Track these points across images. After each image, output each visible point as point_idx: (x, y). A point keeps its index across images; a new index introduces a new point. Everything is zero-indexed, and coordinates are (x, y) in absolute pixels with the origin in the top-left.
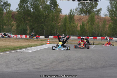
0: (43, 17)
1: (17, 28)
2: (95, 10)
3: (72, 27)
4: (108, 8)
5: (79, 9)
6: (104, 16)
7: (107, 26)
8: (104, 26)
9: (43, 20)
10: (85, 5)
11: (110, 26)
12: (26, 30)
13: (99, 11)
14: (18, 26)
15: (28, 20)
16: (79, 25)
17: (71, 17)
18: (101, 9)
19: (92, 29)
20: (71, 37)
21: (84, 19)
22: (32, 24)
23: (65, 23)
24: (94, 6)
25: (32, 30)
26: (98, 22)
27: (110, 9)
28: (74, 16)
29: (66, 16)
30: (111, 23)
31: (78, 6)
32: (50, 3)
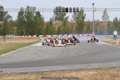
2: (65, 17)
3: (52, 29)
4: (73, 16)
5: (54, 18)
6: (71, 21)
7: (74, 27)
8: (72, 28)
9: (33, 25)
10: (58, 15)
11: (76, 27)
12: (23, 32)
13: (67, 18)
14: (18, 30)
15: (24, 26)
16: (56, 28)
17: (51, 23)
18: (68, 17)
19: (65, 30)
21: (59, 24)
23: (48, 27)
24: (64, 15)
25: (27, 32)
26: (68, 25)
27: (74, 16)
29: (48, 22)
31: (53, 16)
32: (36, 14)
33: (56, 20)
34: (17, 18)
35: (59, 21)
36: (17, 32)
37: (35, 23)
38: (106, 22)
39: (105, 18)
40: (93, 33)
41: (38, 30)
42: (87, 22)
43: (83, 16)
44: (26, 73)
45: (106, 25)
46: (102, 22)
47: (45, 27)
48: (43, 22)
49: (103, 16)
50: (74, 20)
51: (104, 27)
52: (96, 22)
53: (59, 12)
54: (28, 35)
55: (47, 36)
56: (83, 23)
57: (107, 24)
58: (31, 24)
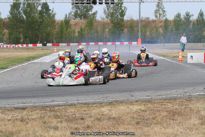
0: (37, 24)
1: (9, 37)
2: (90, 13)
3: (69, 32)
4: (105, 11)
5: (73, 13)
6: (101, 20)
7: (107, 30)
8: (104, 31)
10: (79, 8)
11: (110, 30)
12: (20, 39)
13: (95, 14)
14: (10, 34)
15: (21, 28)
16: (77, 31)
17: (67, 22)
18: (97, 12)
19: (91, 34)
20: (71, 44)
21: (80, 24)
22: (25, 31)
23: (62, 29)
24: (89, 9)
25: (26, 37)
26: (97, 26)
27: (107, 11)
28: (69, 21)
29: (62, 21)
30: (110, 27)
31: (71, 10)
32: (42, 8)
33: (76, 17)
34: (9, 14)
35: (81, 19)
36: (10, 38)
37: (41, 22)
38: (161, 22)
39: (160, 14)
40: (140, 40)
41: (44, 34)
42: (128, 21)
43: (123, 11)
44: (24, 109)
45: (161, 26)
46: (154, 21)
47: (57, 29)
48: (54, 21)
49: (156, 12)
50: (106, 17)
51: (157, 30)
52: (144, 21)
53: (81, 3)
54: (27, 44)
55: (60, 44)
56: (122, 23)
57: (162, 24)
58: (32, 25)
